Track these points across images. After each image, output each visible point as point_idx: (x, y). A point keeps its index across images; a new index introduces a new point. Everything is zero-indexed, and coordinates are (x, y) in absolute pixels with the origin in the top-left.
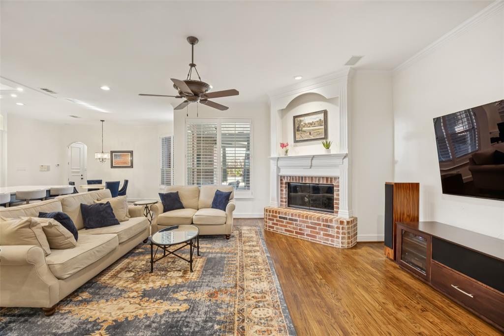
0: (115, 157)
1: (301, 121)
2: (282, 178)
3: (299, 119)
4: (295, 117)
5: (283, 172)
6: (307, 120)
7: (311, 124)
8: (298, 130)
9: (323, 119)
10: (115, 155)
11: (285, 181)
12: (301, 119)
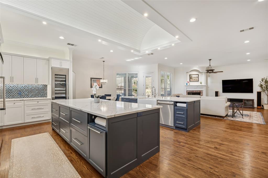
0: (93, 81)
1: (192, 76)
2: (187, 91)
3: (191, 75)
4: (190, 75)
5: (188, 90)
6: (194, 76)
7: (195, 77)
8: (191, 78)
9: (198, 76)
10: (93, 80)
11: (187, 92)
12: (192, 75)
